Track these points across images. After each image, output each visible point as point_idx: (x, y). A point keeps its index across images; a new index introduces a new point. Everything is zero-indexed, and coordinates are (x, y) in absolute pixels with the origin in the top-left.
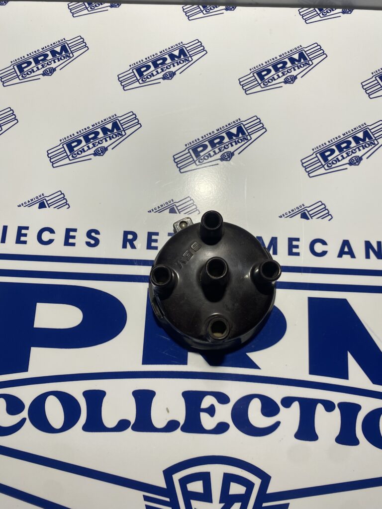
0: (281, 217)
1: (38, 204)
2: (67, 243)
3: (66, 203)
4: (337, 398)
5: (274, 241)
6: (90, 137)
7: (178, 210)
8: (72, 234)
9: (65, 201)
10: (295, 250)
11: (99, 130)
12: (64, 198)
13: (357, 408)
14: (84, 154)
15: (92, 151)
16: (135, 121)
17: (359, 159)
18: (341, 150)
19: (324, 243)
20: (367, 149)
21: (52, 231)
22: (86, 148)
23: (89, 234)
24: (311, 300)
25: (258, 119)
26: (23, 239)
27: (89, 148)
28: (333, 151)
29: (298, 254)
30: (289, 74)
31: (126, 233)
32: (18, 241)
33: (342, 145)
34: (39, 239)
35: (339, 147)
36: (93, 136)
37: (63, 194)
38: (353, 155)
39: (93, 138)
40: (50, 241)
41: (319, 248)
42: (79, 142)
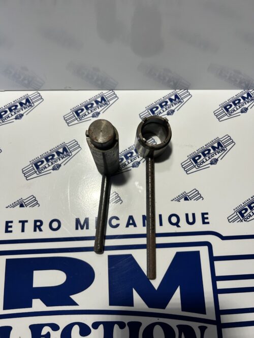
4: (126, 319)
5: (87, 221)
13: (139, 324)
18: (127, 158)
19: (117, 219)
28: (122, 160)
33: (128, 155)
35: (126, 156)
38: (135, 161)
41: (114, 222)
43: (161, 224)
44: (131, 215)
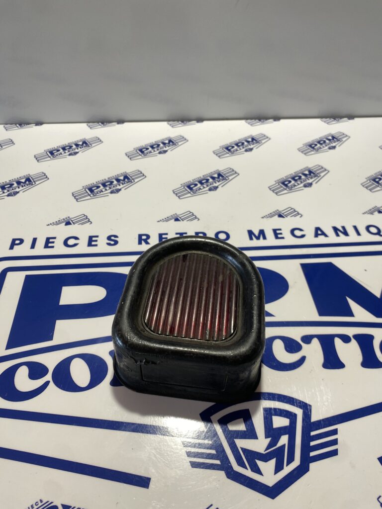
0: (263, 218)
1: (64, 223)
2: (90, 245)
3: (89, 221)
4: (350, 331)
5: (262, 232)
6: (107, 184)
7: (182, 219)
8: (94, 239)
9: (88, 220)
10: (279, 236)
11: (114, 180)
12: (87, 218)
13: (371, 338)
14: (102, 193)
15: (109, 191)
16: (141, 175)
17: (310, 185)
18: (296, 180)
19: (301, 230)
20: (313, 179)
21: (76, 238)
22: (103, 190)
23: (109, 238)
24: (304, 266)
25: (231, 169)
26: (50, 245)
27: (106, 190)
28: (290, 182)
29: (283, 238)
30: (247, 148)
31: (140, 236)
32: (46, 246)
33: (296, 178)
34: (66, 243)
35: (293, 178)
36: (109, 183)
37: (86, 216)
38: (305, 182)
39: (109, 185)
40: (75, 245)
41: (297, 233)
42: (98, 187)
43: (359, 234)
44: (317, 226)
